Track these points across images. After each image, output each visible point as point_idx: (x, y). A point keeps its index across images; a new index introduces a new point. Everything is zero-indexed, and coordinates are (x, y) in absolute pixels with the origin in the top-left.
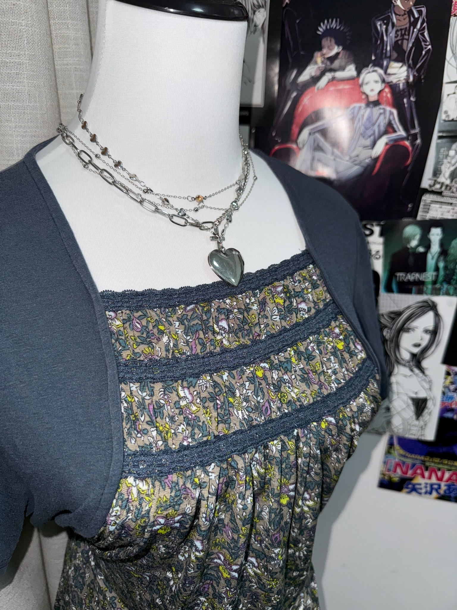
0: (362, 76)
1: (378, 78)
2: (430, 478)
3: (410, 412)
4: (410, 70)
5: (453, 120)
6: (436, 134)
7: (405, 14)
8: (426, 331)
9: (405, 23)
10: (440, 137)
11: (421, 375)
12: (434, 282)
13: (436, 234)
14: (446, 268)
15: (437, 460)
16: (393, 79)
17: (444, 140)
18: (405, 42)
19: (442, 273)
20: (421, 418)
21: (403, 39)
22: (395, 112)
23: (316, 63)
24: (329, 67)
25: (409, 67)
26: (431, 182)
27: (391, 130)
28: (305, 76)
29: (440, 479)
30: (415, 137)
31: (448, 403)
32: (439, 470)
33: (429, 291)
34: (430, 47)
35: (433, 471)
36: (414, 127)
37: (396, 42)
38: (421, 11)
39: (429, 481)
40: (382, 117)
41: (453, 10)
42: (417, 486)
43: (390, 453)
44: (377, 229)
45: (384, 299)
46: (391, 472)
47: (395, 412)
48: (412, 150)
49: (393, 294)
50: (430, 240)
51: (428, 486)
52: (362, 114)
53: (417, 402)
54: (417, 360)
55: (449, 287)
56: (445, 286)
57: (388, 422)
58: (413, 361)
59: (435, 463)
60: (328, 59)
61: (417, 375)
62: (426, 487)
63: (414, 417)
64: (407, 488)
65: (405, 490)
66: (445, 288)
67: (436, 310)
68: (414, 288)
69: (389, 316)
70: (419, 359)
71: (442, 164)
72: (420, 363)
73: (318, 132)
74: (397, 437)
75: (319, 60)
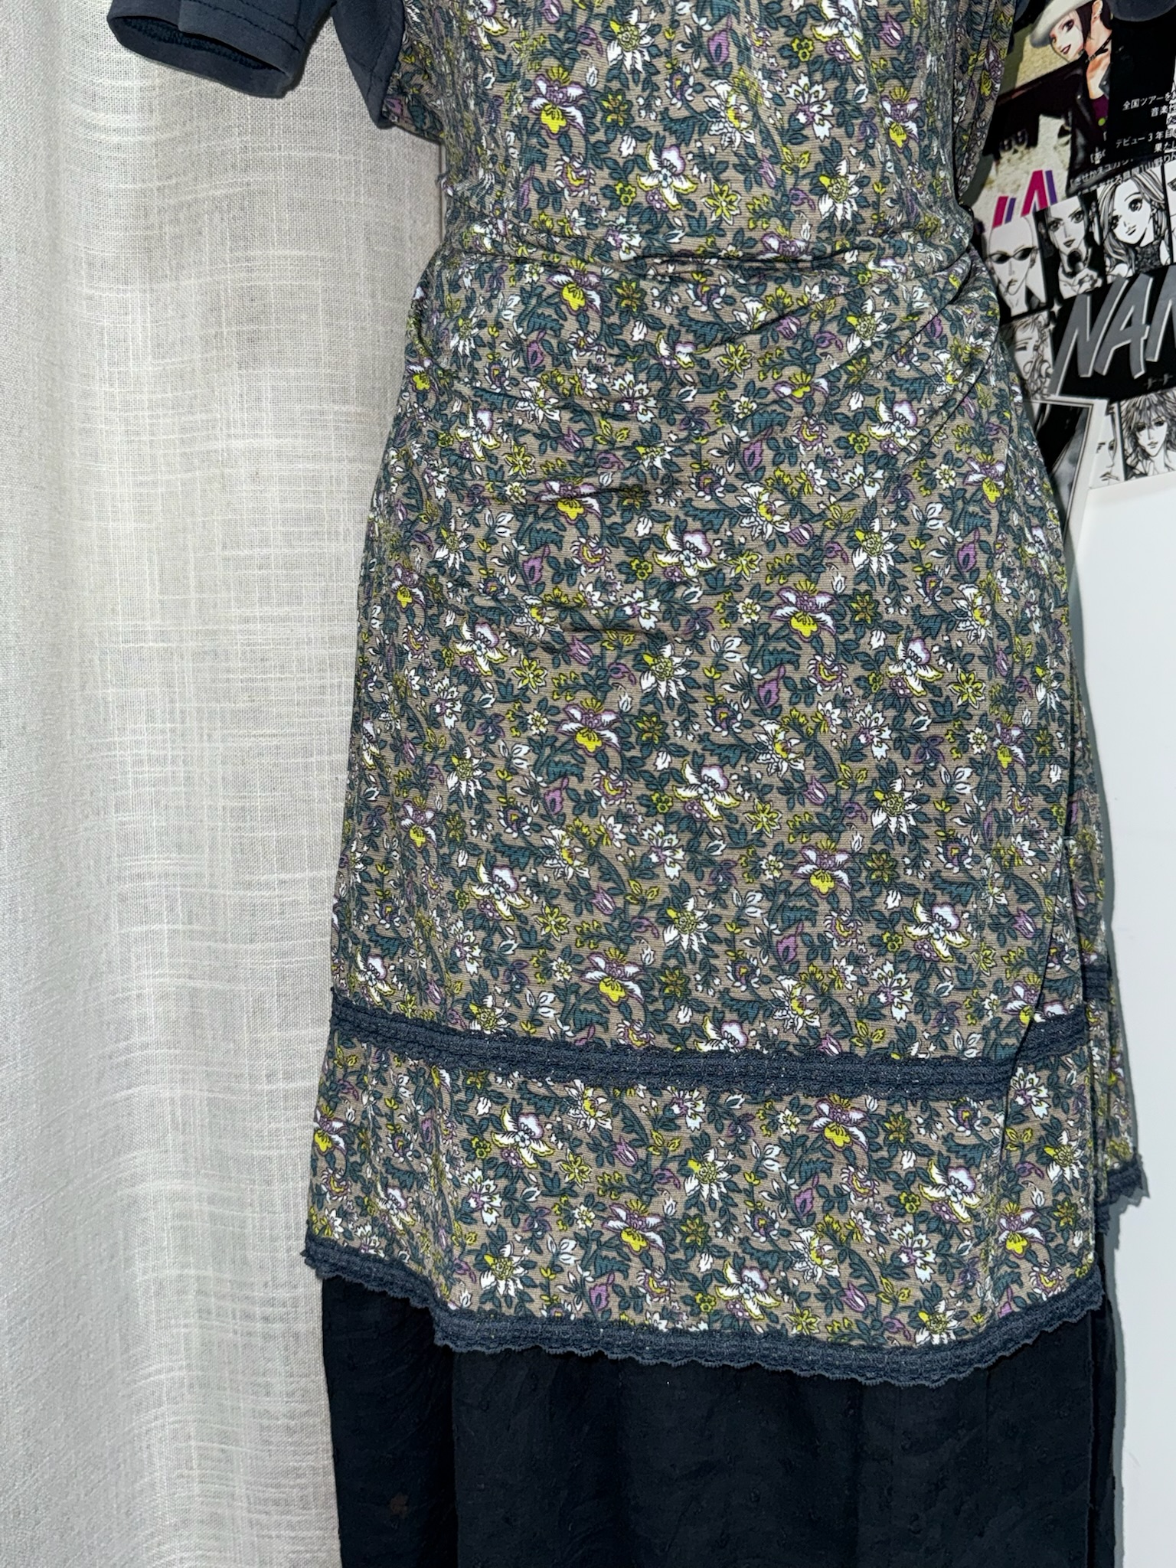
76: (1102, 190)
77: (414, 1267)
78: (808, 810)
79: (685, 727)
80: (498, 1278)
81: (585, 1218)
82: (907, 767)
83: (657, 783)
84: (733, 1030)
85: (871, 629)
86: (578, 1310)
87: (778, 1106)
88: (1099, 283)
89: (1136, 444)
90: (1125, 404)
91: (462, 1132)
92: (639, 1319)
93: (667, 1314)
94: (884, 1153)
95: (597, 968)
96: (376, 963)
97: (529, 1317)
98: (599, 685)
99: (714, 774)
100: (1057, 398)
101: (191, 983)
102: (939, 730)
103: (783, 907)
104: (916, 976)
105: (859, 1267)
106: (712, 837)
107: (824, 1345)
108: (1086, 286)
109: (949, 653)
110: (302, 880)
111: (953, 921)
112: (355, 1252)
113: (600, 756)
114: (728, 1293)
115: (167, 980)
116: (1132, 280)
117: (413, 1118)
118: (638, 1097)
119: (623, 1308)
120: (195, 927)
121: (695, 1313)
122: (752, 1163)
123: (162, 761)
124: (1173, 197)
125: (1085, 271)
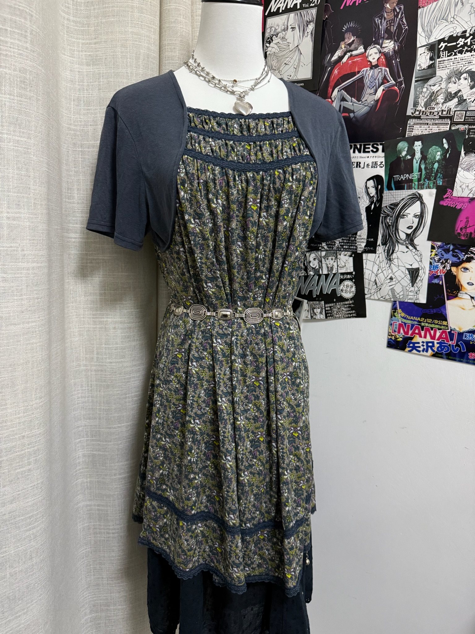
0: (368, 51)
1: (377, 51)
2: (425, 337)
3: (407, 280)
4: (396, 43)
5: (424, 69)
6: (414, 80)
7: (391, 11)
8: (415, 216)
9: (391, 16)
10: (416, 81)
11: (414, 250)
12: (419, 180)
13: (418, 146)
14: (425, 168)
15: (430, 321)
16: (386, 50)
17: (419, 83)
18: (392, 27)
19: (424, 172)
20: (415, 285)
21: (390, 26)
22: (388, 69)
23: (342, 48)
24: (348, 50)
25: (395, 41)
26: (413, 111)
27: (386, 81)
28: (335, 57)
29: (433, 337)
30: (401, 83)
31: (434, 271)
32: (432, 329)
33: (416, 187)
34: (407, 27)
35: (427, 330)
36: (400, 77)
37: (387, 28)
38: (401, 8)
39: (425, 340)
40: (380, 74)
41: (420, 4)
42: (416, 345)
43: (395, 316)
44: (380, 147)
45: (386, 196)
46: (396, 333)
47: (397, 281)
48: (400, 92)
49: (392, 191)
50: (414, 150)
51: (425, 344)
52: (368, 74)
53: (413, 272)
54: (410, 238)
55: (430, 183)
56: (427, 182)
57: (393, 290)
58: (408, 240)
59: (429, 323)
60: (349, 44)
61: (411, 251)
62: (423, 346)
63: (411, 284)
64: (409, 347)
65: (408, 349)
66: (427, 184)
67: (422, 200)
68: (406, 185)
69: (390, 208)
70: (412, 238)
71: (419, 98)
72: (413, 241)
73: (343, 89)
74: (400, 302)
75: (343, 46)
76: (307, 254)
88: (306, 274)
89: (313, 311)
90: (311, 302)
100: (296, 297)
101: (92, 452)
108: (303, 274)
110: (124, 426)
115: (85, 452)
116: (314, 276)
120: (94, 438)
123: (85, 397)
124: (323, 260)
125: (303, 271)
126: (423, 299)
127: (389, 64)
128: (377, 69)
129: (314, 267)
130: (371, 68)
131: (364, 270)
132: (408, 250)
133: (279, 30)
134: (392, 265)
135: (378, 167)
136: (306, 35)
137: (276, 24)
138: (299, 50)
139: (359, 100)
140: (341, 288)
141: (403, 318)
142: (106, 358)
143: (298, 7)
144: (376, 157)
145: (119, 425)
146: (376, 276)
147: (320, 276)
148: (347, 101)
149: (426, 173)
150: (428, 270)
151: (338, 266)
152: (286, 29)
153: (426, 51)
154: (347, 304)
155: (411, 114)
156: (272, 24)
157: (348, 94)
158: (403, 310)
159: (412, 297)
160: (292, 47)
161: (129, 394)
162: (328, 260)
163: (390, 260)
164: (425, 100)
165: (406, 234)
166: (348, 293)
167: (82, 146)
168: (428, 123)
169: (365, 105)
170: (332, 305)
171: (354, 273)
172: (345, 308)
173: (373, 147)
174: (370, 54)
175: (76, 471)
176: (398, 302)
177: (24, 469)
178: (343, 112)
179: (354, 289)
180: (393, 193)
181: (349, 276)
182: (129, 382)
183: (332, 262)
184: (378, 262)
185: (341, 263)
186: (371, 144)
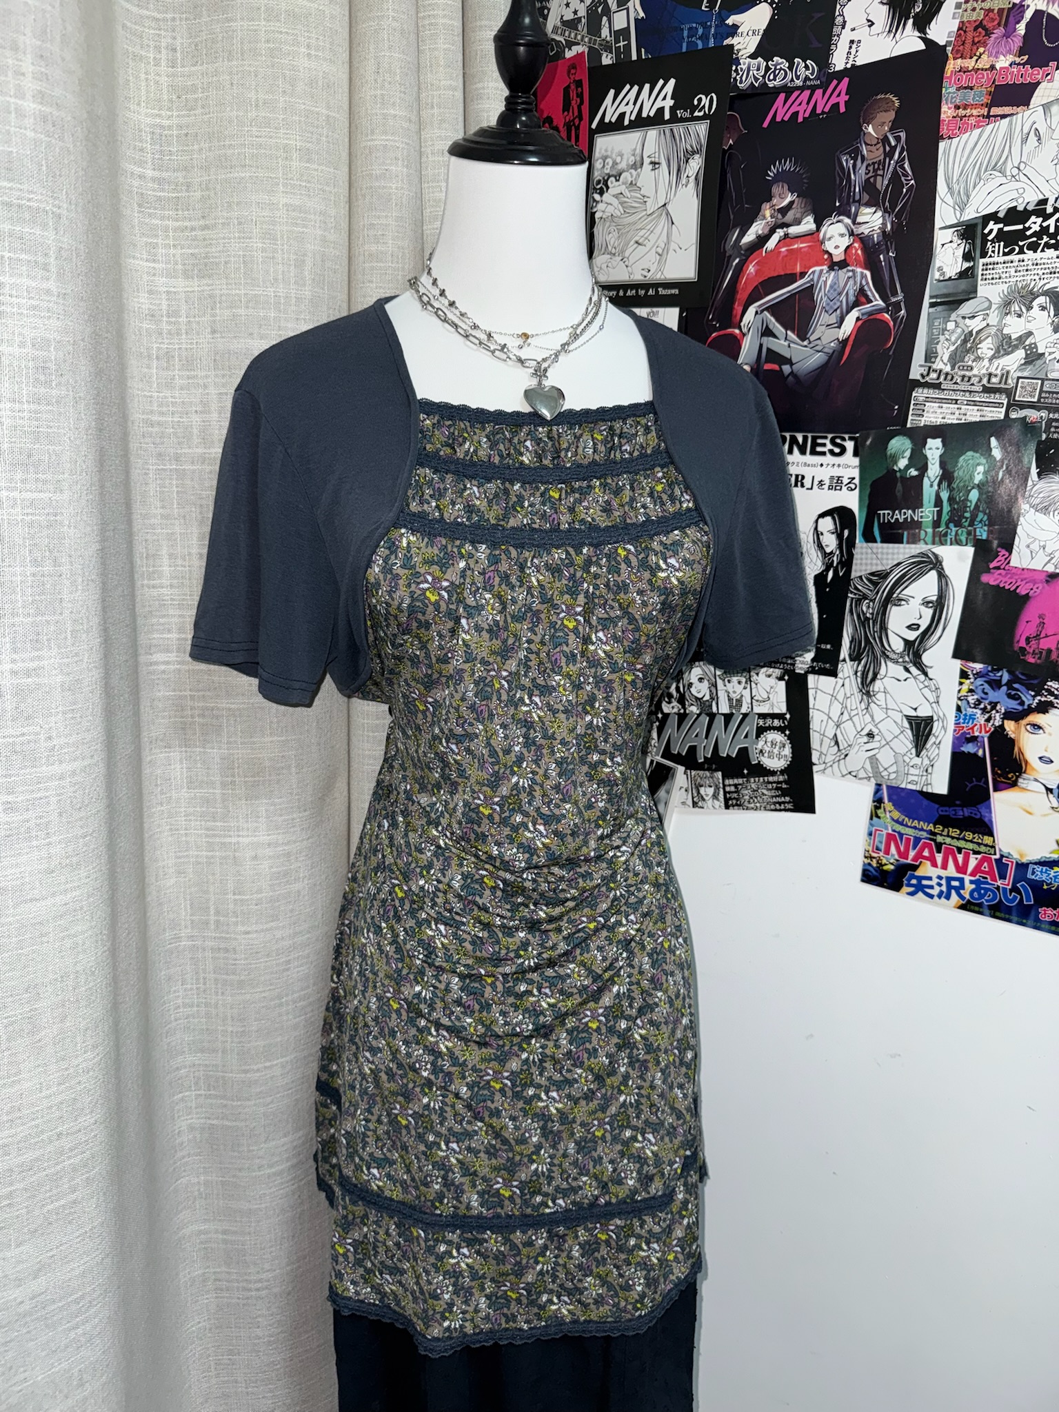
0: (823, 229)
1: (844, 231)
2: (945, 867)
3: (905, 742)
4: (887, 215)
5: (950, 279)
6: (927, 301)
7: (878, 143)
8: (926, 603)
9: (878, 154)
10: (932, 305)
11: (922, 677)
12: (936, 524)
13: (934, 449)
14: (951, 499)
15: (955, 832)
16: (865, 230)
17: (939, 308)
18: (879, 178)
19: (946, 508)
20: (924, 753)
21: (876, 176)
22: (868, 274)
23: (764, 218)
24: (780, 222)
25: (885, 211)
26: (924, 371)
27: (863, 300)
28: (750, 237)
29: (962, 869)
30: (897, 307)
31: (966, 726)
32: (960, 850)
33: (929, 539)
34: (913, 182)
35: (950, 852)
36: (895, 294)
37: (867, 180)
38: (900, 136)
39: (943, 873)
40: (851, 282)
41: (944, 131)
42: (925, 882)
43: (879, 817)
44: (850, 445)
45: (862, 554)
46: (881, 854)
47: (883, 742)
48: (894, 325)
49: (875, 545)
50: (926, 458)
51: (943, 882)
52: (824, 280)
53: (918, 725)
54: (915, 651)
55: (960, 532)
56: (954, 529)
57: (873, 760)
58: (908, 655)
59: (953, 838)
60: (780, 210)
61: (915, 678)
62: (940, 885)
63: (914, 751)
64: (909, 885)
65: (906, 889)
66: (953, 533)
67: (943, 569)
68: (906, 533)
69: (869, 580)
70: (918, 650)
71: (937, 343)
72: (920, 657)
73: (767, 309)
74: (889, 787)
75: (768, 213)
77: (397, 1308)
78: (594, 1105)
79: (541, 1074)
80: (451, 1321)
81: (489, 1287)
82: (634, 1074)
83: (529, 1101)
84: (561, 1202)
85: (621, 1018)
86: (486, 1327)
87: (578, 1229)
88: (682, 712)
89: (698, 792)
91: (432, 1260)
92: (514, 1325)
93: (527, 1322)
94: (623, 1241)
95: (498, 1183)
96: (375, 1171)
97: (465, 1335)
98: (502, 1059)
99: (554, 1094)
101: (210, 1122)
102: (647, 1057)
103: (584, 1147)
104: (638, 1165)
105: (610, 1287)
106: (553, 1122)
107: (596, 1322)
108: (676, 710)
109: (651, 1022)
110: (277, 1065)
111: (653, 1140)
112: (362, 1302)
113: (502, 1091)
114: (554, 1307)
115: (194, 1121)
116: (699, 715)
117: (397, 1244)
118: (518, 1237)
119: (507, 1322)
120: (212, 1092)
121: (540, 1319)
122: (566, 1253)
123: (192, 1006)
124: (720, 682)
125: (675, 703)
126: (940, 785)
127: (871, 262)
128: (845, 270)
129: (700, 696)
130: (831, 268)
131: (811, 711)
132: (908, 675)
133: (623, 165)
134: (872, 705)
135: (844, 489)
136: (684, 182)
137: (616, 151)
138: (668, 214)
139: (803, 336)
140: (760, 746)
141: (897, 821)
142: (236, 924)
143: (667, 116)
144: (839, 465)
145: (268, 1064)
146: (838, 726)
147: (712, 716)
148: (775, 336)
149: (952, 510)
150: (953, 722)
151: (752, 698)
152: (638, 164)
153: (955, 239)
154: (771, 783)
155: (919, 377)
156: (606, 151)
157: (777, 320)
158: (897, 805)
159: (915, 778)
160: (651, 206)
161: (287, 995)
162: (731, 684)
163: (868, 694)
164: (952, 348)
165: (905, 640)
166: (776, 759)
167: (177, 458)
168: (957, 400)
169: (817, 348)
170: (740, 781)
171: (788, 716)
172: (768, 790)
173: (833, 442)
174: (828, 236)
175: (175, 1163)
176: (884, 787)
177: (62, 1202)
178: (767, 361)
179: (787, 751)
180: (877, 548)
181: (776, 723)
182: (288, 970)
183: (739, 688)
184: (840, 697)
185: (760, 693)
186: (830, 436)
